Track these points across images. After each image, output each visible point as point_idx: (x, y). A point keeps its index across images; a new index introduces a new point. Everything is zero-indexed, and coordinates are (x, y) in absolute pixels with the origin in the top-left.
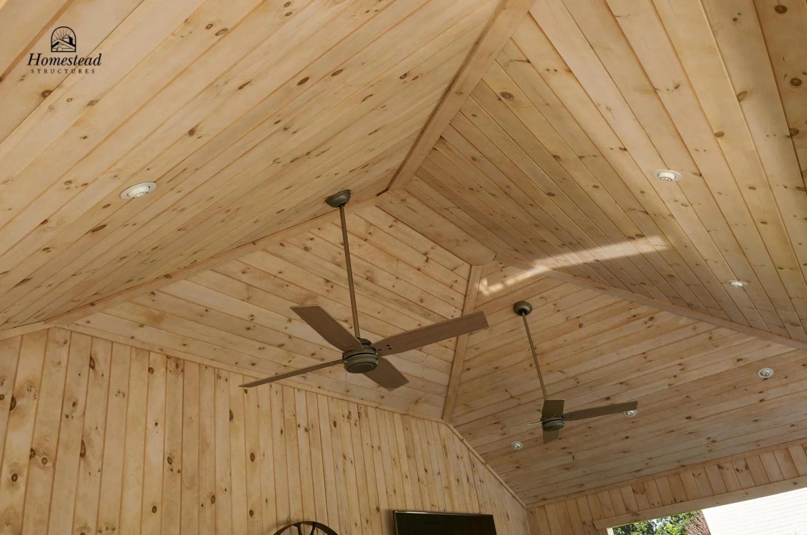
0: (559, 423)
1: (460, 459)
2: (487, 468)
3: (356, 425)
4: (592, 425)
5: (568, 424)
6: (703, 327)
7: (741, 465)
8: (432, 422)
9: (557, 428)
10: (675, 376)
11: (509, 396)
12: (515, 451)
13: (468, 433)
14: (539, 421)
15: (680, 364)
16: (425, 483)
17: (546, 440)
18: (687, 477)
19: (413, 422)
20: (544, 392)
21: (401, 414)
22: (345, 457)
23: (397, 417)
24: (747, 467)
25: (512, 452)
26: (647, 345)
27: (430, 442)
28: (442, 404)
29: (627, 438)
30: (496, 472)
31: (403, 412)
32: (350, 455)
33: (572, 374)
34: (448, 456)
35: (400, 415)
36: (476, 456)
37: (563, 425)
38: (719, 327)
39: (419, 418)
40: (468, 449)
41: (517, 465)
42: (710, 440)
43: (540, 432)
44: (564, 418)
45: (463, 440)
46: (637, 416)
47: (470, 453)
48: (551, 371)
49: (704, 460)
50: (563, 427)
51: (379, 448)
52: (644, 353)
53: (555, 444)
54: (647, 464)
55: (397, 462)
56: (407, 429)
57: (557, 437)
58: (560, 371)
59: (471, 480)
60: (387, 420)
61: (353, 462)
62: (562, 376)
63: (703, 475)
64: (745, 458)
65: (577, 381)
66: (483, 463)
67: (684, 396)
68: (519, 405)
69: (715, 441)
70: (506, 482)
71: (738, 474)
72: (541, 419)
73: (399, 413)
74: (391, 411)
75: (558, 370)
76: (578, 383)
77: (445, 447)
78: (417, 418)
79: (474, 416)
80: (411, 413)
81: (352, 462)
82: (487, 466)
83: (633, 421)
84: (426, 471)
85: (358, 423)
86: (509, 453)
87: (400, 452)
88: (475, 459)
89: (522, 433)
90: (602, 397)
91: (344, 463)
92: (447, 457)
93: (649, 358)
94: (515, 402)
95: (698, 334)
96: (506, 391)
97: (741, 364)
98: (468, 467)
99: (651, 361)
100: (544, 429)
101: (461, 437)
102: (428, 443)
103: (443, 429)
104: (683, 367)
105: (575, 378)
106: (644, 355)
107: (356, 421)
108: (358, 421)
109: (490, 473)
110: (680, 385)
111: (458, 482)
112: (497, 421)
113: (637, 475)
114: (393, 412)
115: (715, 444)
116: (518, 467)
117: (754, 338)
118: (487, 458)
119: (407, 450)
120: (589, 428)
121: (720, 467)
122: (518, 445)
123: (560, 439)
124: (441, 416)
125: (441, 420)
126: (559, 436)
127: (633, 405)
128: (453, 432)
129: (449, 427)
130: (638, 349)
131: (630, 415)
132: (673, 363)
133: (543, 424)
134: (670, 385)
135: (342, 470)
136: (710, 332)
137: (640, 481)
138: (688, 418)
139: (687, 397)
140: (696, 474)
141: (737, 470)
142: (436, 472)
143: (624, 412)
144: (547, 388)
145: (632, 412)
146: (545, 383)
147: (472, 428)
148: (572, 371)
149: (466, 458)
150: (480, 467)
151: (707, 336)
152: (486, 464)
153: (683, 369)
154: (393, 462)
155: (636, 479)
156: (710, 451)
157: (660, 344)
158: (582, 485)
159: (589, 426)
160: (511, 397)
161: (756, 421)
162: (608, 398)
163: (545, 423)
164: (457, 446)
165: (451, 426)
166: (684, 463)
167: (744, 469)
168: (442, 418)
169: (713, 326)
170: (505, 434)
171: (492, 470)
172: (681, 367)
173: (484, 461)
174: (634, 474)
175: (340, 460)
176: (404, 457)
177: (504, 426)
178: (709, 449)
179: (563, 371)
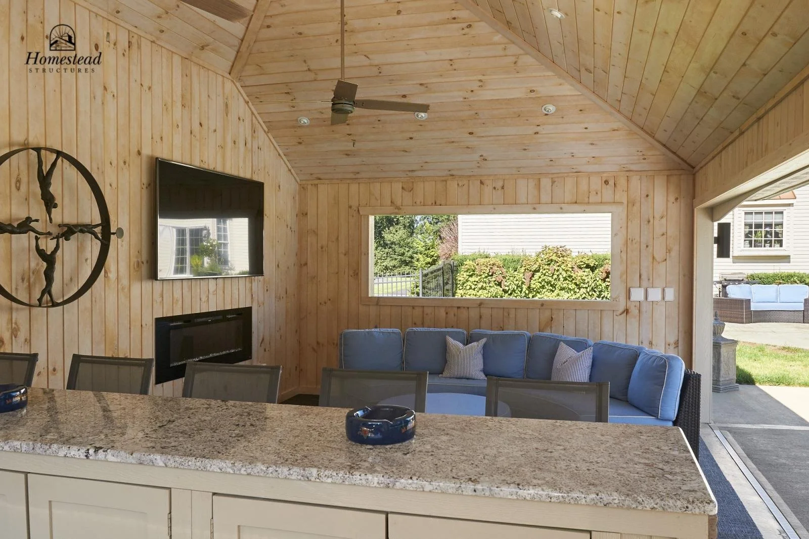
0: (348, 108)
1: (241, 120)
2: (268, 136)
3: (124, 54)
4: (382, 118)
5: (357, 111)
6: (513, 49)
7: (499, 184)
8: (218, 75)
9: (347, 112)
10: (472, 91)
11: (306, 68)
12: (300, 127)
13: (255, 96)
14: (330, 101)
15: (480, 81)
16: (198, 137)
17: (334, 122)
18: (453, 185)
19: (195, 69)
20: (343, 73)
21: (182, 57)
22: (105, 88)
23: (177, 60)
24: (503, 188)
25: (298, 126)
26: (456, 53)
27: (211, 96)
28: (232, 59)
29: (411, 138)
30: (277, 142)
31: (185, 55)
32: (112, 87)
33: (376, 62)
34: (229, 116)
35: (180, 59)
36: (259, 122)
37: (353, 110)
38: (527, 54)
39: (202, 66)
40: (253, 113)
41: (300, 141)
42: (482, 158)
43: (329, 113)
44: (355, 104)
45: (248, 102)
46: (427, 120)
47: (254, 118)
48: (356, 53)
49: (471, 174)
50: (352, 112)
51: (150, 88)
52: (451, 60)
53: (343, 128)
54: (422, 167)
55: (170, 108)
56: (187, 76)
57: (345, 122)
58: (365, 56)
59: (249, 145)
60: (164, 60)
61: (115, 95)
62: (366, 62)
63: (466, 187)
64: (504, 180)
65: (380, 71)
66: (265, 131)
67: (473, 112)
68: (315, 80)
69: (486, 160)
70: (285, 155)
71: (494, 191)
72: (333, 99)
73: (180, 55)
74: (170, 51)
75: (365, 54)
76: (380, 73)
77: (227, 105)
78: (200, 65)
79: (264, 80)
80: (194, 58)
81: (113, 96)
82: (269, 135)
83: (421, 124)
84: (201, 124)
85: (127, 54)
86: (294, 127)
87: (174, 98)
88: (258, 125)
89: (312, 110)
90: (399, 93)
91: (104, 95)
92: (227, 116)
93: (454, 67)
94: (311, 76)
95: (506, 56)
96: (305, 61)
97: (532, 95)
98: (249, 132)
99: (455, 70)
100: (333, 110)
101: (247, 99)
102: (209, 96)
103: (229, 85)
104: (482, 84)
105: (378, 66)
106: (451, 63)
107: (125, 50)
108: (127, 50)
109: (270, 142)
110: (474, 101)
111: (235, 143)
112: (289, 91)
113: (410, 174)
114: (172, 52)
115: (485, 162)
116: (300, 143)
117: (550, 73)
118: (271, 127)
119: (182, 98)
120: (379, 121)
121: (482, 183)
122: (305, 121)
123: (348, 125)
124: (228, 71)
125: (228, 76)
126: (348, 122)
127: (424, 108)
128: (239, 92)
129: (236, 86)
130: (447, 54)
131: (421, 118)
132: (475, 78)
133: (333, 104)
134: (465, 98)
135: (100, 103)
136: (518, 56)
137: (411, 180)
138: (471, 133)
139: (476, 113)
140: (460, 184)
141: (495, 188)
142: (213, 128)
143: (416, 113)
144: (346, 70)
145: (423, 114)
146: (346, 64)
147: (260, 92)
148: (377, 59)
149: (248, 122)
150: (261, 134)
151: (513, 59)
152: (268, 132)
153: (482, 86)
154: (165, 107)
155: (408, 178)
156: (479, 167)
157: (469, 55)
158: (358, 173)
159: (379, 119)
160: (309, 70)
161: (525, 150)
162: (404, 96)
163: (335, 104)
164: (240, 107)
165: (238, 85)
166: (453, 172)
167: (500, 188)
168: (230, 74)
169: (522, 52)
170: (294, 107)
171: (273, 140)
172: (481, 84)
173: (266, 129)
174: (408, 173)
175: (99, 92)
176: (179, 105)
177: (295, 99)
178: (478, 165)
179: (369, 56)
